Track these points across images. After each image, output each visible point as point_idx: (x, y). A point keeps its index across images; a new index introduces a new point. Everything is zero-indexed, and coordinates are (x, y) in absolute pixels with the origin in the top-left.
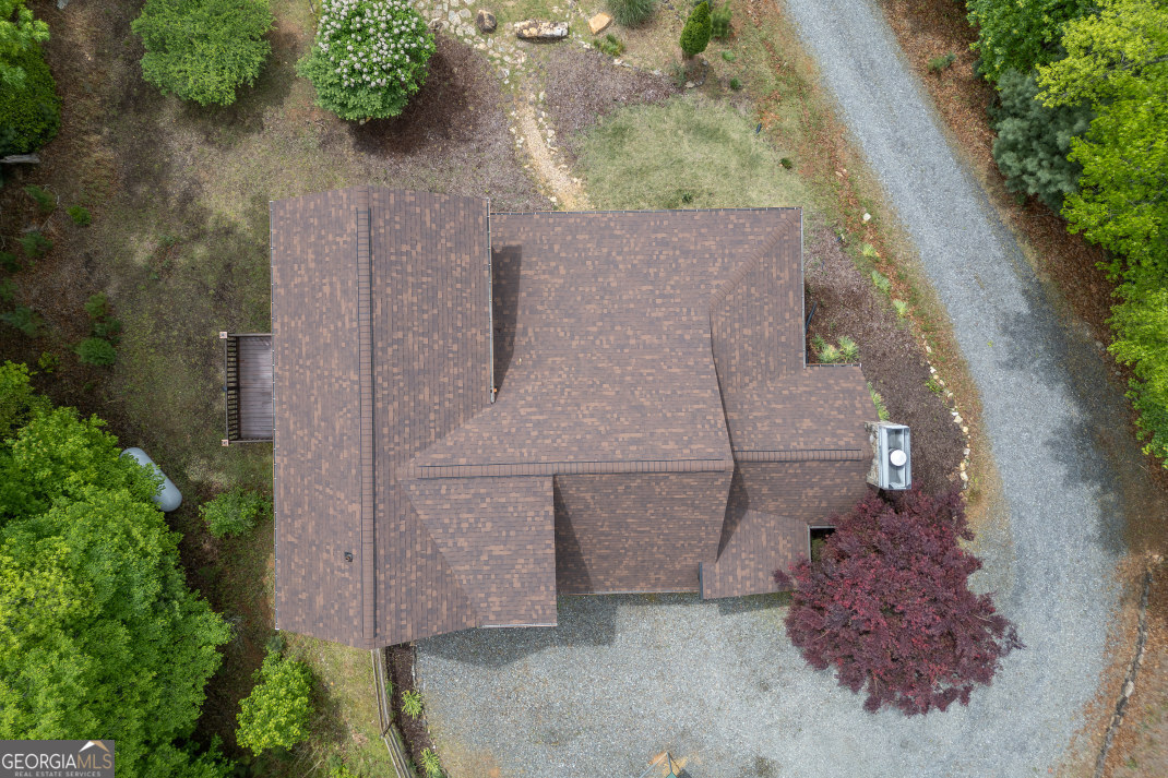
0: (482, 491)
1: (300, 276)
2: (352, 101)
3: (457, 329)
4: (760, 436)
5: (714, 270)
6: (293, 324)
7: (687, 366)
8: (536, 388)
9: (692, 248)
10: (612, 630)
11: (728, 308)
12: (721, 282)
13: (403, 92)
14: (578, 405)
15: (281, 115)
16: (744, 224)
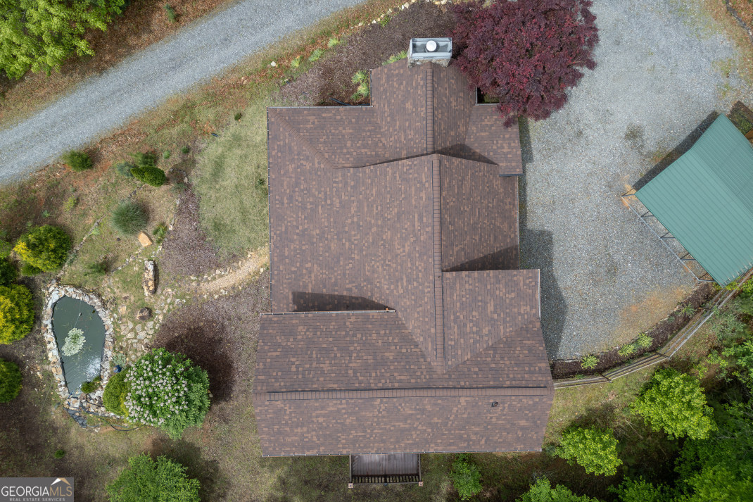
0: (452, 318)
1: (312, 436)
2: (198, 403)
3: (347, 334)
4: (417, 136)
5: (308, 166)
6: (344, 441)
7: (371, 184)
8: (385, 282)
9: (294, 180)
10: (542, 233)
11: (333, 157)
12: (316, 161)
13: (191, 369)
14: (397, 255)
15: (206, 449)
16: (278, 146)
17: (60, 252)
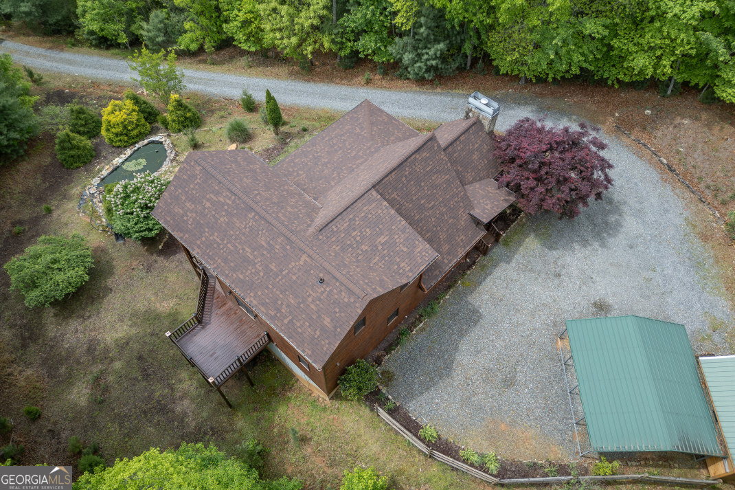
0: (351, 216)
1: (190, 218)
5: (358, 130)
6: (204, 239)
9: (342, 133)
10: (475, 311)
12: (365, 131)
17: (188, 123)
